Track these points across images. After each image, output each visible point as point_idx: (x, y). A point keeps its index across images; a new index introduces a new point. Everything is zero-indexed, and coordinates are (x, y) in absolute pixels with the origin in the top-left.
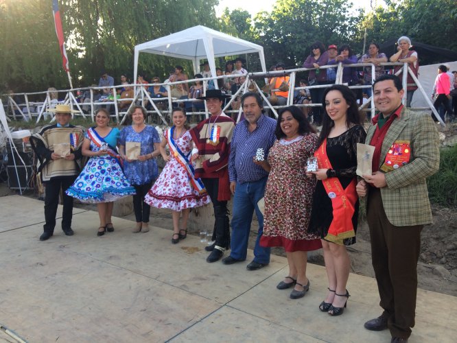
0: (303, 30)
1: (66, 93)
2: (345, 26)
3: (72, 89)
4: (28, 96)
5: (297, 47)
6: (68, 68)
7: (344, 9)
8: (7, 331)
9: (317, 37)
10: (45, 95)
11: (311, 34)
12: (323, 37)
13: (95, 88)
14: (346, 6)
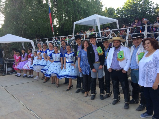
0: (134, 13)
1: (53, 38)
2: (151, 11)
3: (54, 37)
4: (42, 40)
5: (132, 20)
6: (53, 31)
7: (150, 5)
8: (31, 111)
9: (140, 15)
10: (47, 39)
11: (137, 15)
12: (142, 15)
13: (61, 37)
14: (151, 4)
